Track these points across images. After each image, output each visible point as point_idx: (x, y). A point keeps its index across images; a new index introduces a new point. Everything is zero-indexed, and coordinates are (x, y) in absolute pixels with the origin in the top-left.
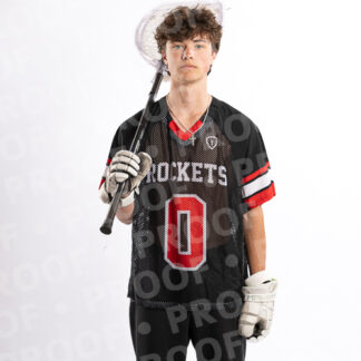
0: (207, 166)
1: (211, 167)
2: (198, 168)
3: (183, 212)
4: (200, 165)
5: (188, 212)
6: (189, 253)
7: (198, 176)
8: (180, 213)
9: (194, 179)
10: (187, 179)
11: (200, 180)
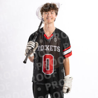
0: (54, 46)
1: (55, 47)
2: (52, 47)
3: (48, 59)
4: (52, 46)
5: (49, 59)
6: (49, 70)
7: (52, 49)
8: (47, 59)
9: (51, 50)
10: (49, 50)
11: (52, 50)
